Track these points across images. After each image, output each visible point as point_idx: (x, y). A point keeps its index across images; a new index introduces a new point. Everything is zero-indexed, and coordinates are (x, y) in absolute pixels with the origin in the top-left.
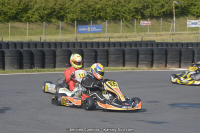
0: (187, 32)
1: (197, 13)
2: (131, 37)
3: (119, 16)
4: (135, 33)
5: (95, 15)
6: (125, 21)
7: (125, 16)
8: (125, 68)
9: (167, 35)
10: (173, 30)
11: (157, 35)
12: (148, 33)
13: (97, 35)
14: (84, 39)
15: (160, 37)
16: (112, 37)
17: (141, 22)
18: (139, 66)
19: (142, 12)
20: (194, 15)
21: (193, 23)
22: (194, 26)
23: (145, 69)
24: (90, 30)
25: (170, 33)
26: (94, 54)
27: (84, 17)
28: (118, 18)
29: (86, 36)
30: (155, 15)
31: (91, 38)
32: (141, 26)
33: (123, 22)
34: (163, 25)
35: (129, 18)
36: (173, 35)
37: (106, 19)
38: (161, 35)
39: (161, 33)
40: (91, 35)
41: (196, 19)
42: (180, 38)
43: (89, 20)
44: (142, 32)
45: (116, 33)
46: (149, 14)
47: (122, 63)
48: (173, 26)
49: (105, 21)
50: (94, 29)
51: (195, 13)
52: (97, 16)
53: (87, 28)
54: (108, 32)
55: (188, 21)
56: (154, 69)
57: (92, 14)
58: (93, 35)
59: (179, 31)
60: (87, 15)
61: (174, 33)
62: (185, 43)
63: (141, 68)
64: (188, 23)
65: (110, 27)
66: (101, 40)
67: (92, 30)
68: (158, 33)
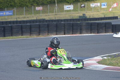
0: (65, 13)
1: (70, 1)
2: (31, 17)
3: (23, 5)
4: (33, 15)
5: (8, 4)
6: (26, 8)
7: (27, 4)
8: (22, 37)
9: (52, 15)
10: (56, 12)
11: (46, 16)
12: (41, 14)
13: (10, 17)
14: (2, 19)
15: (48, 17)
16: (19, 18)
17: (36, 8)
18: (31, 35)
19: (37, 2)
20: (68, 2)
21: (67, 7)
22: (68, 9)
23: (35, 37)
24: (5, 14)
25: (54, 14)
26: (3, 29)
27: (2, 6)
28: (22, 6)
29: (3, 17)
30: (45, 3)
31: (6, 19)
32: (36, 10)
33: (25, 8)
34: (49, 9)
35: (29, 5)
36: (56, 15)
37: (15, 7)
38: (49, 15)
39: (49, 14)
40: (6, 17)
41: (70, 5)
42: (60, 16)
43: (5, 8)
44: (37, 14)
45: (21, 15)
46: (41, 3)
47: (21, 34)
48: (56, 9)
49: (14, 8)
50: (8, 13)
51: (69, 1)
52: (10, 5)
53: (3, 13)
54: (17, 15)
55: (65, 6)
56: (41, 37)
57: (6, 4)
58: (7, 17)
59: (60, 12)
60: (3, 5)
61: (56, 14)
62: (63, 20)
63: (32, 37)
64: (65, 7)
65: (18, 12)
66: (12, 20)
67: (6, 14)
68: (47, 14)
